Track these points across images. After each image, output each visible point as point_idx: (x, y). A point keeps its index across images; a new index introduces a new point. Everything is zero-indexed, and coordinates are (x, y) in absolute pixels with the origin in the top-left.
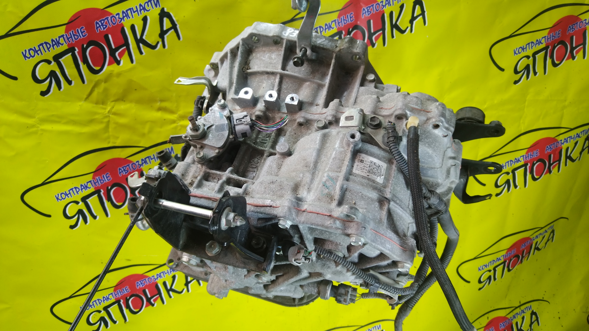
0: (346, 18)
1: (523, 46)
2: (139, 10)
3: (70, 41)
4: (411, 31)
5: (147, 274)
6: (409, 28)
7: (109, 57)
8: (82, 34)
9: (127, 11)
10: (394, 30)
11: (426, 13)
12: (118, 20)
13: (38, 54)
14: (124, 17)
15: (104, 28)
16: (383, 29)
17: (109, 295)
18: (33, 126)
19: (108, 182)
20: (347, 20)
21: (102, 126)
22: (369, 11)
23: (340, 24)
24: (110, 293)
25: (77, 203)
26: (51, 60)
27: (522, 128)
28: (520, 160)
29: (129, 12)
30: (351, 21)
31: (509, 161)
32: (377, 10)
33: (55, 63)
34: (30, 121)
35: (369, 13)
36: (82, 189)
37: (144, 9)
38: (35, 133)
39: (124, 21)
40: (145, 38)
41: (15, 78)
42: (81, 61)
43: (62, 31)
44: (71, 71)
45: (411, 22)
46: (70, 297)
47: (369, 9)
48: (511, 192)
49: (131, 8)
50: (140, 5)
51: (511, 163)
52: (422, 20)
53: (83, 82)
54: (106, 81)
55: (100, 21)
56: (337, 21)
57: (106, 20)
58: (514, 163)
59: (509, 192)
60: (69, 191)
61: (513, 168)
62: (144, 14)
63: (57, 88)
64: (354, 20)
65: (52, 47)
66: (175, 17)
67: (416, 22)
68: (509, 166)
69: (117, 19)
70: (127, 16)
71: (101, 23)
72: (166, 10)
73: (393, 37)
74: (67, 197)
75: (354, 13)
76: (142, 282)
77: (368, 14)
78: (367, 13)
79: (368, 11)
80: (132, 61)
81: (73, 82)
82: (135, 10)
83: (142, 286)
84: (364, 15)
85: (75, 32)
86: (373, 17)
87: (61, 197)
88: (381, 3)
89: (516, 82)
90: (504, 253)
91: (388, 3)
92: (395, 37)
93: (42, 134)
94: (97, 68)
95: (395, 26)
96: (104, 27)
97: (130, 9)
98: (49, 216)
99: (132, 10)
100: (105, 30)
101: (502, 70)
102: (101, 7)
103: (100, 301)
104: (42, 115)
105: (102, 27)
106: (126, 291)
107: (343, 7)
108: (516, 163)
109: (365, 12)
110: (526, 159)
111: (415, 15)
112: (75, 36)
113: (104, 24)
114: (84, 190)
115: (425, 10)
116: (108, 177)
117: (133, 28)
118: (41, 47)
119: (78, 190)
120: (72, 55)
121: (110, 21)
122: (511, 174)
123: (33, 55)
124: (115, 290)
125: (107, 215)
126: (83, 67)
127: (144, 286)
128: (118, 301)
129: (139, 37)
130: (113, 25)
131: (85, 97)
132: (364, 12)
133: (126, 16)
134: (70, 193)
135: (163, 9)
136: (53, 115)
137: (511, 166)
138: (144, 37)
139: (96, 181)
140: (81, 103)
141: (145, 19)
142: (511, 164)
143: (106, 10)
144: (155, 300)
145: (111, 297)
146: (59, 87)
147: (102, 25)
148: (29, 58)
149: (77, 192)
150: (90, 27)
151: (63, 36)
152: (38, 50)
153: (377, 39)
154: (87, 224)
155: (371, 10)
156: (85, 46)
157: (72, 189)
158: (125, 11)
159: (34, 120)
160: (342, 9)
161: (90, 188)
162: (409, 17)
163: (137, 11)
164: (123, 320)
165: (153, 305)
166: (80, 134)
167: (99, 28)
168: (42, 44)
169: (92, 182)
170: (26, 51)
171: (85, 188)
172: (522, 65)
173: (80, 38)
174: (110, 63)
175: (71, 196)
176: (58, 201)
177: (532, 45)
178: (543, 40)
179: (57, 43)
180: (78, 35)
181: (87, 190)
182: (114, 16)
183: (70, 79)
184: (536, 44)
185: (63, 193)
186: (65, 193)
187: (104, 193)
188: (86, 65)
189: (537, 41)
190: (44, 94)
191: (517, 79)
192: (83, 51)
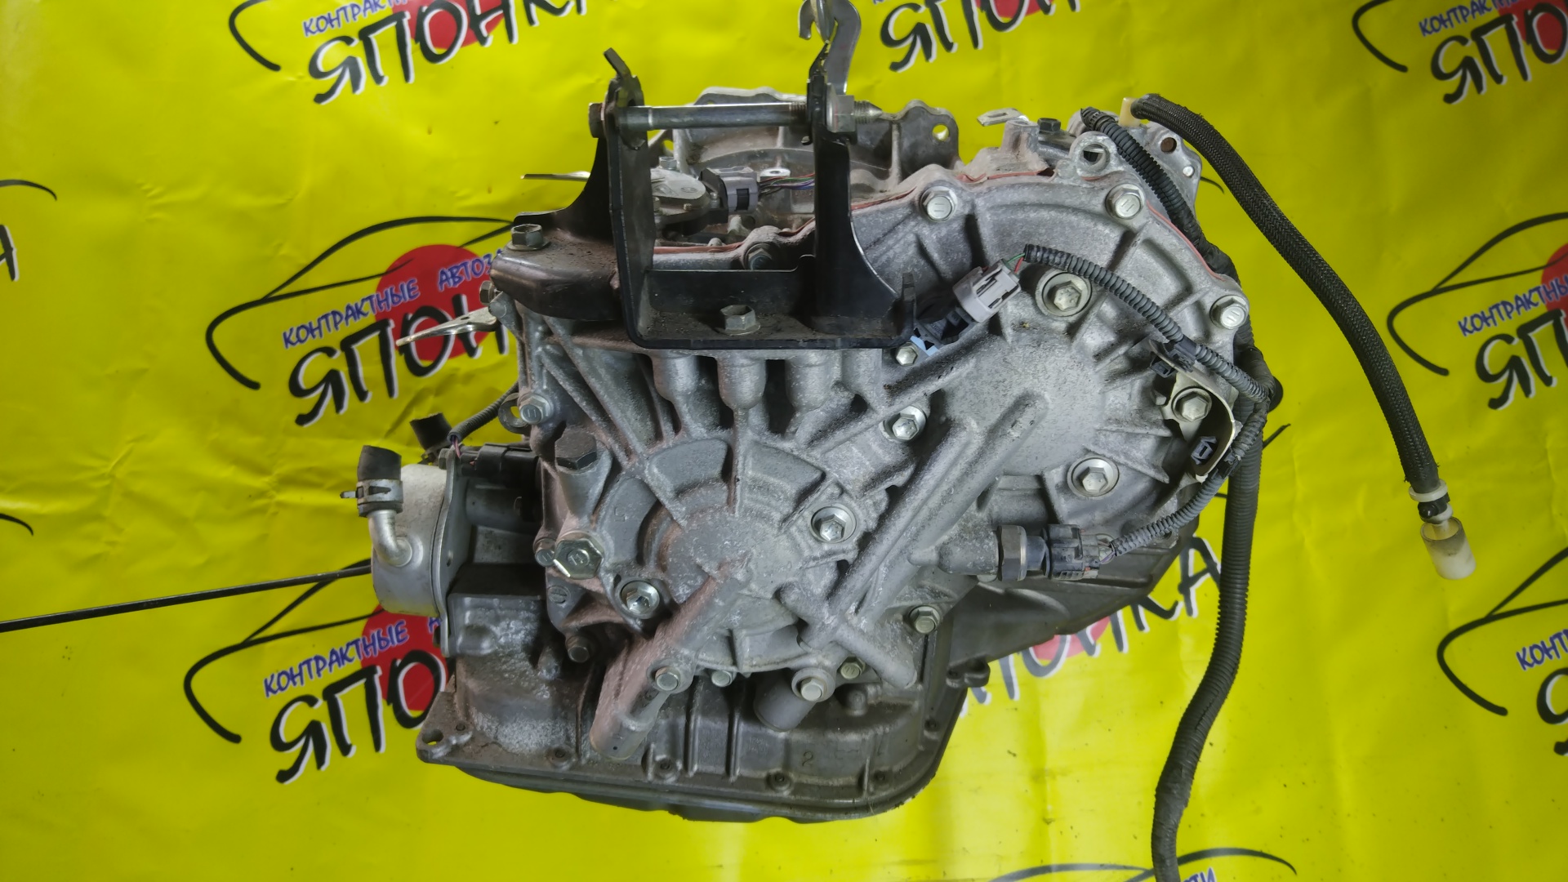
1: (1483, 312)
3: (381, 308)
7: (456, 341)
8: (408, 291)
12: (487, 267)
13: (314, 337)
15: (455, 283)
18: (262, 494)
19: (397, 646)
25: (312, 702)
26: (337, 347)
31: (1560, 634)
33: (343, 354)
34: (260, 482)
36: (331, 663)
38: (262, 511)
41: (254, 386)
42: (396, 348)
43: (370, 287)
44: (369, 369)
53: (391, 392)
54: (439, 391)
57: (463, 267)
60: (300, 666)
63: (333, 408)
69: (485, 264)
71: (452, 273)
74: (291, 683)
80: (501, 349)
81: (370, 395)
85: (396, 290)
87: (278, 683)
89: (1495, 403)
93: (275, 514)
94: (425, 363)
96: (456, 280)
98: (237, 739)
100: (457, 285)
102: (458, 244)
104: (285, 468)
105: (451, 280)
112: (395, 298)
113: (457, 275)
114: (335, 665)
116: (402, 632)
118: (323, 321)
119: (321, 664)
120: (380, 335)
121: (469, 270)
123: (303, 338)
125: (377, 746)
126: (397, 362)
130: (476, 277)
131: (388, 427)
134: (300, 674)
136: (309, 470)
139: (369, 640)
140: (375, 442)
143: (466, 248)
146: (339, 406)
147: (453, 276)
148: (294, 344)
149: (319, 671)
150: (427, 280)
151: (370, 298)
152: (316, 329)
154: (323, 768)
156: (410, 316)
159: (267, 479)
161: (351, 661)
167: (446, 282)
168: (326, 316)
169: (360, 643)
170: (291, 330)
171: (341, 660)
172: (1495, 358)
173: (402, 300)
174: (454, 354)
175: (302, 682)
176: (268, 695)
177: (1506, 309)
178: (1535, 297)
179: (356, 312)
180: (401, 294)
181: (342, 666)
182: (479, 260)
183: (365, 387)
184: (1518, 307)
185: (284, 673)
186: (288, 671)
187: (381, 678)
188: (403, 356)
189: (1517, 298)
190: (302, 420)
191: (1497, 394)
192: (405, 326)
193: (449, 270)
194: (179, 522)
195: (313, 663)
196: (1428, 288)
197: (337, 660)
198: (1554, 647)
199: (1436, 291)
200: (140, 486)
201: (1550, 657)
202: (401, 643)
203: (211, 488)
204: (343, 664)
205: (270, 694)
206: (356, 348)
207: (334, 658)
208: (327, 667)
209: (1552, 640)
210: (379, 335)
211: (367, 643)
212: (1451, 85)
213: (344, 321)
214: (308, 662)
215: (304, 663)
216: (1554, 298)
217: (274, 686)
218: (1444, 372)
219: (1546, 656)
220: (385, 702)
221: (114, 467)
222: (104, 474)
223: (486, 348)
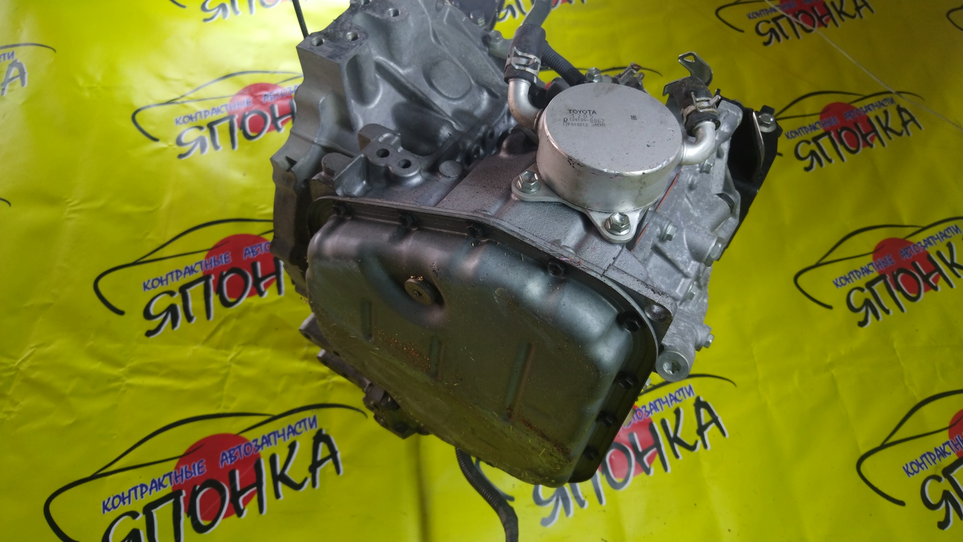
1: (845, 276)
3: (207, 268)
7: (252, 287)
8: (225, 259)
13: (163, 285)
15: (254, 255)
18: (117, 379)
19: (198, 477)
21: (216, 380)
25: (134, 515)
26: (177, 290)
28: (947, 451)
31: (925, 454)
33: (180, 295)
34: (117, 372)
36: (151, 489)
38: (116, 390)
41: (121, 313)
42: (214, 291)
43: (201, 257)
44: (196, 303)
51: (931, 457)
53: (208, 316)
54: (239, 316)
58: (937, 458)
60: (130, 491)
63: (170, 326)
71: (252, 250)
74: (121, 503)
80: (280, 292)
81: (195, 319)
85: (217, 258)
87: (113, 503)
89: (861, 324)
93: (124, 392)
94: (232, 300)
96: (255, 253)
104: (135, 363)
105: (251, 254)
108: (942, 458)
110: (958, 449)
112: (216, 263)
113: (255, 251)
114: (154, 490)
116: (202, 466)
118: (170, 276)
119: (144, 490)
120: (204, 284)
121: (263, 248)
122: (945, 480)
123: (156, 286)
126: (214, 298)
130: (267, 251)
131: (205, 337)
134: (129, 496)
136: (151, 364)
137: (935, 463)
139: (179, 473)
140: (195, 347)
142: (933, 460)
146: (174, 325)
147: (253, 252)
148: (150, 289)
149: (142, 494)
150: (237, 253)
151: (200, 262)
152: (165, 280)
156: (225, 273)
159: (122, 370)
161: (165, 487)
166: (180, 392)
167: (248, 255)
168: (172, 273)
169: (173, 475)
170: (149, 281)
171: (158, 487)
172: (857, 299)
173: (221, 264)
174: (251, 295)
175: (129, 503)
176: (104, 512)
177: (857, 274)
178: (871, 268)
179: (191, 270)
180: (220, 261)
181: (159, 491)
183: (192, 313)
184: (863, 273)
185: (118, 496)
186: (121, 495)
187: (184, 498)
188: (218, 296)
189: (862, 268)
190: (149, 333)
191: (862, 319)
192: (221, 278)
193: (251, 248)
194: (59, 397)
195: (139, 489)
196: (813, 263)
197: (156, 486)
198: (923, 462)
199: (818, 265)
200: (35, 375)
201: (923, 469)
202: (201, 475)
203: (85, 376)
204: (160, 489)
205: (106, 511)
206: (189, 291)
207: (154, 485)
208: (148, 492)
209: (921, 458)
211: (177, 475)
212: (807, 163)
213: (183, 276)
214: (135, 488)
215: (132, 489)
216: (881, 269)
217: (109, 506)
218: (830, 307)
219: (920, 468)
220: (186, 515)
221: (20, 364)
222: (12, 368)
223: (270, 294)
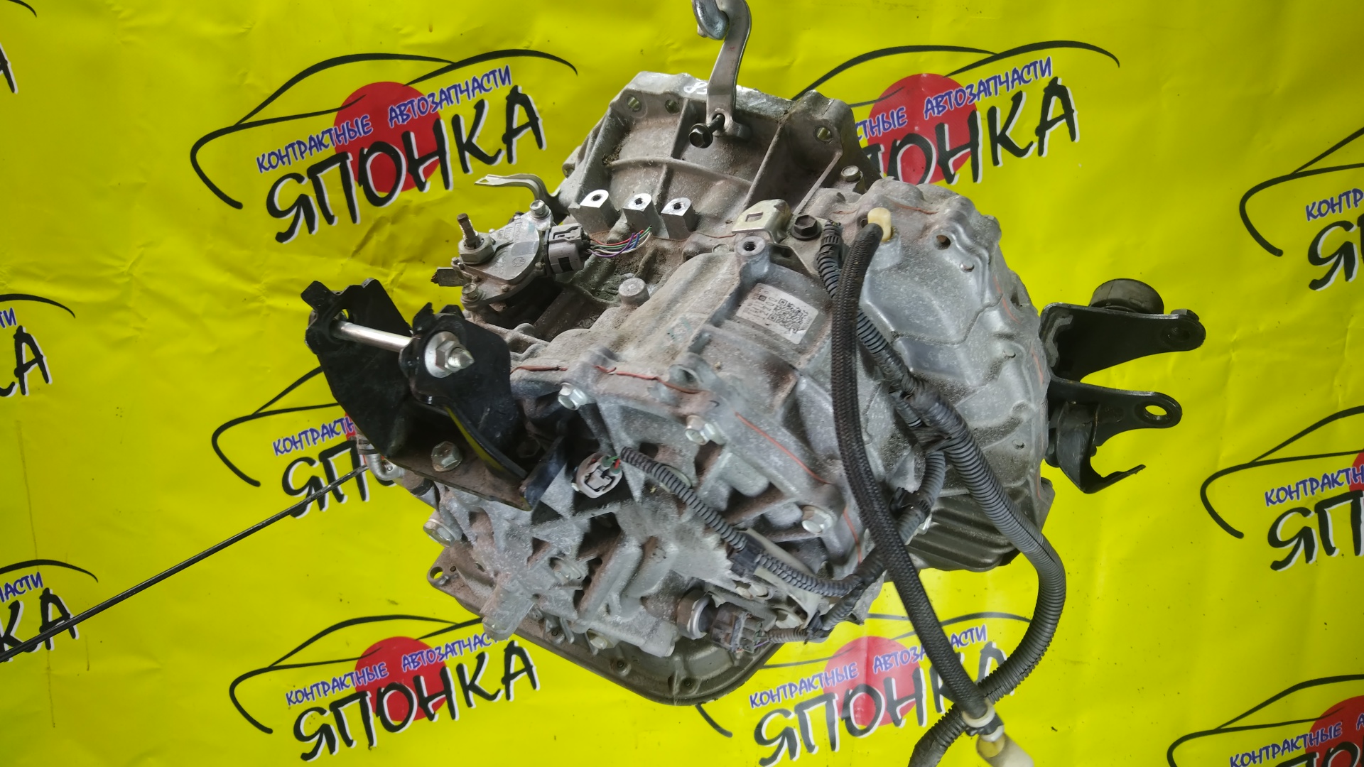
0: (887, 117)
1: (1332, 199)
2: (471, 88)
3: (340, 141)
4: (1041, 152)
5: (425, 641)
6: (1035, 145)
7: (407, 175)
8: (363, 127)
9: (449, 89)
10: (999, 147)
11: (1075, 115)
12: (431, 107)
13: (284, 163)
14: (441, 101)
15: (404, 120)
16: (974, 145)
17: (345, 676)
18: (254, 298)
20: (891, 121)
22: (941, 104)
23: (874, 130)
24: (347, 673)
25: (311, 462)
26: (304, 174)
27: (1340, 399)
28: (1339, 480)
29: (453, 92)
30: (899, 125)
31: (1306, 481)
32: (959, 104)
33: (310, 181)
34: (251, 289)
35: (940, 109)
36: (323, 435)
37: (481, 87)
38: (256, 312)
39: (441, 107)
40: (477, 141)
41: (238, 205)
42: (355, 179)
43: (329, 121)
44: (335, 197)
45: (1041, 131)
46: (272, 668)
47: (941, 101)
48: (1316, 561)
49: (457, 84)
50: (475, 80)
51: (1312, 485)
52: (1067, 129)
53: (354, 219)
54: (395, 219)
55: (399, 107)
56: (868, 123)
57: (410, 105)
58: (1320, 488)
59: (1311, 562)
60: (300, 435)
61: (1320, 499)
62: (479, 95)
63: (306, 229)
64: (906, 123)
65: (308, 151)
66: (536, 103)
67: (1051, 133)
68: (1306, 494)
69: (430, 103)
70: (448, 99)
71: (400, 110)
72: (520, 90)
73: (996, 162)
74: (294, 447)
75: (907, 108)
76: (414, 657)
77: (939, 112)
78: (936, 109)
79: (938, 106)
80: (447, 185)
81: (336, 219)
82: (464, 87)
83: (415, 667)
84: (928, 113)
85: (352, 125)
86: (949, 117)
87: (284, 446)
88: (969, 90)
89: (1315, 285)
90: (1306, 728)
91: (984, 90)
92: (1001, 164)
93: (268, 315)
94: (382, 195)
95: (999, 140)
96: (405, 117)
97: (454, 87)
98: (256, 484)
99: (458, 88)
100: (406, 123)
101: (1278, 253)
102: (404, 82)
103: (326, 688)
104: (271, 278)
105: (400, 117)
106: (380, 672)
107: (883, 94)
108: (1327, 488)
109: (933, 108)
110: (1356, 480)
111: (1050, 118)
112: (351, 133)
113: (405, 112)
114: (326, 436)
115: (1073, 107)
117: (456, 121)
118: (290, 150)
119: (315, 435)
121: (416, 108)
122: (1313, 515)
123: (274, 164)
124: (358, 667)
125: (363, 497)
126: (357, 191)
127: (416, 669)
128: (360, 695)
129: (465, 139)
130: (421, 115)
131: (354, 248)
132: (929, 106)
133: (446, 99)
134: (300, 441)
135: (515, 89)
136: (292, 281)
137: (1313, 493)
138: (474, 141)
140: (344, 261)
141: (480, 107)
142: (1313, 490)
143: (412, 86)
144: (436, 706)
145: (348, 681)
146: (311, 227)
147: (402, 114)
148: (267, 169)
149: (314, 440)
150: (379, 117)
151: (329, 131)
152: (285, 156)
153: (958, 165)
154: (324, 510)
155: (946, 102)
156: (366, 150)
157: (305, 433)
158: (445, 90)
159: (257, 286)
160: (881, 99)
161: (338, 434)
162: (1036, 122)
163: (467, 90)
164: (367, 742)
165: (431, 717)
167: (396, 119)
168: (292, 145)
169: (344, 422)
170: (263, 156)
171: (330, 433)
172: (1331, 242)
173: (358, 135)
174: (407, 187)
175: (302, 447)
176: (277, 454)
179: (318, 143)
180: (356, 130)
181: (332, 438)
182: (424, 99)
185: (288, 439)
186: (291, 438)
188: (362, 186)
190: (282, 237)
191: (1320, 276)
192: (362, 160)
193: (397, 107)
194: (191, 317)
195: (309, 434)
196: (1289, 171)
197: (328, 433)
198: (1297, 491)
199: (1295, 175)
200: (154, 285)
201: (1292, 498)
203: (213, 291)
204: (333, 436)
206: (321, 176)
207: (325, 431)
208: (320, 438)
209: (1298, 484)
210: (340, 166)
211: (350, 423)
215: (302, 433)
217: (281, 448)
219: (1288, 497)
221: (131, 267)
222: (123, 272)
223: (434, 183)
